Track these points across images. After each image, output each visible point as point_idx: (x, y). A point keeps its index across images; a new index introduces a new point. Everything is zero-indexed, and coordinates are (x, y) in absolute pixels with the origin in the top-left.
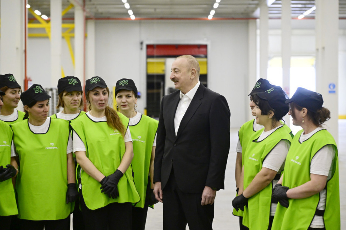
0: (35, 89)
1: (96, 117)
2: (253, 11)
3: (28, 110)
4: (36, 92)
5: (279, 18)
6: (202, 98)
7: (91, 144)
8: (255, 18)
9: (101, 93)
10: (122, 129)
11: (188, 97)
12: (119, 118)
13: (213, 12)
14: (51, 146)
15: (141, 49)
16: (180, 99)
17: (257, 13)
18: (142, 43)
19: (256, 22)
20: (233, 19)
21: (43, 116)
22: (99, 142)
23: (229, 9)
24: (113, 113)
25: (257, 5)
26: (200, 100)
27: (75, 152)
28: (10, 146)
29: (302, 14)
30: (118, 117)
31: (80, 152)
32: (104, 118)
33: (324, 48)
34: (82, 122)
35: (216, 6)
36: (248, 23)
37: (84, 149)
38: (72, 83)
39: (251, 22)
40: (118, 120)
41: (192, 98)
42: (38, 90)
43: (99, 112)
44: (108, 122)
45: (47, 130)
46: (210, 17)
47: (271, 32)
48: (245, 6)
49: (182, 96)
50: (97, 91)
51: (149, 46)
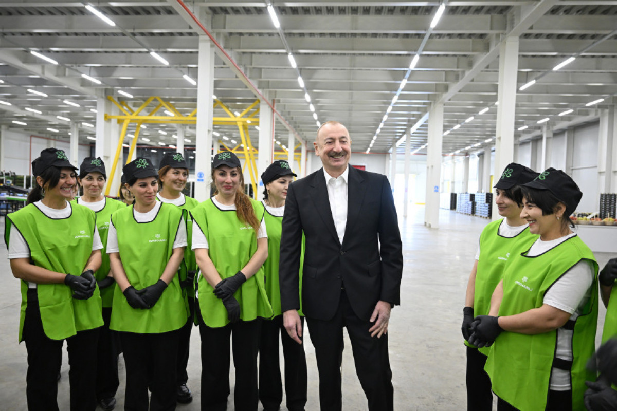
0: (137, 163)
1: (223, 203)
2: (388, 150)
3: (130, 190)
4: (137, 167)
5: (404, 154)
7: (214, 240)
8: (389, 153)
9: (229, 174)
10: (255, 224)
12: (252, 210)
13: (369, 149)
14: (156, 239)
17: (391, 150)
19: (389, 156)
20: (378, 153)
21: (146, 198)
22: (224, 238)
23: (377, 148)
24: (245, 202)
25: (391, 146)
27: (195, 249)
28: (90, 237)
29: (424, 145)
30: (250, 209)
31: (201, 250)
32: (232, 207)
33: (432, 167)
34: (204, 209)
35: (371, 145)
36: (385, 156)
37: (206, 246)
38: (177, 158)
39: (387, 155)
40: (251, 212)
42: (140, 164)
43: (227, 198)
44: (238, 212)
45: (154, 217)
46: (367, 152)
47: (397, 161)
48: (384, 147)
50: (223, 171)
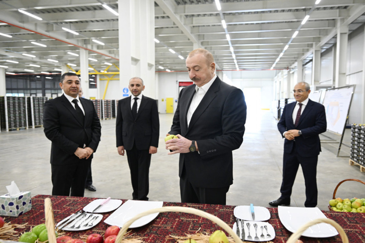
6: (217, 91)
11: (203, 90)
15: (177, 83)
16: (195, 92)
18: (177, 81)
26: (215, 93)
41: (206, 91)
49: (198, 89)
51: (180, 83)
